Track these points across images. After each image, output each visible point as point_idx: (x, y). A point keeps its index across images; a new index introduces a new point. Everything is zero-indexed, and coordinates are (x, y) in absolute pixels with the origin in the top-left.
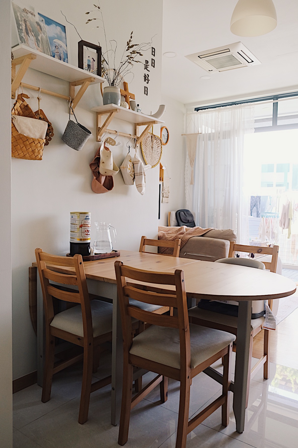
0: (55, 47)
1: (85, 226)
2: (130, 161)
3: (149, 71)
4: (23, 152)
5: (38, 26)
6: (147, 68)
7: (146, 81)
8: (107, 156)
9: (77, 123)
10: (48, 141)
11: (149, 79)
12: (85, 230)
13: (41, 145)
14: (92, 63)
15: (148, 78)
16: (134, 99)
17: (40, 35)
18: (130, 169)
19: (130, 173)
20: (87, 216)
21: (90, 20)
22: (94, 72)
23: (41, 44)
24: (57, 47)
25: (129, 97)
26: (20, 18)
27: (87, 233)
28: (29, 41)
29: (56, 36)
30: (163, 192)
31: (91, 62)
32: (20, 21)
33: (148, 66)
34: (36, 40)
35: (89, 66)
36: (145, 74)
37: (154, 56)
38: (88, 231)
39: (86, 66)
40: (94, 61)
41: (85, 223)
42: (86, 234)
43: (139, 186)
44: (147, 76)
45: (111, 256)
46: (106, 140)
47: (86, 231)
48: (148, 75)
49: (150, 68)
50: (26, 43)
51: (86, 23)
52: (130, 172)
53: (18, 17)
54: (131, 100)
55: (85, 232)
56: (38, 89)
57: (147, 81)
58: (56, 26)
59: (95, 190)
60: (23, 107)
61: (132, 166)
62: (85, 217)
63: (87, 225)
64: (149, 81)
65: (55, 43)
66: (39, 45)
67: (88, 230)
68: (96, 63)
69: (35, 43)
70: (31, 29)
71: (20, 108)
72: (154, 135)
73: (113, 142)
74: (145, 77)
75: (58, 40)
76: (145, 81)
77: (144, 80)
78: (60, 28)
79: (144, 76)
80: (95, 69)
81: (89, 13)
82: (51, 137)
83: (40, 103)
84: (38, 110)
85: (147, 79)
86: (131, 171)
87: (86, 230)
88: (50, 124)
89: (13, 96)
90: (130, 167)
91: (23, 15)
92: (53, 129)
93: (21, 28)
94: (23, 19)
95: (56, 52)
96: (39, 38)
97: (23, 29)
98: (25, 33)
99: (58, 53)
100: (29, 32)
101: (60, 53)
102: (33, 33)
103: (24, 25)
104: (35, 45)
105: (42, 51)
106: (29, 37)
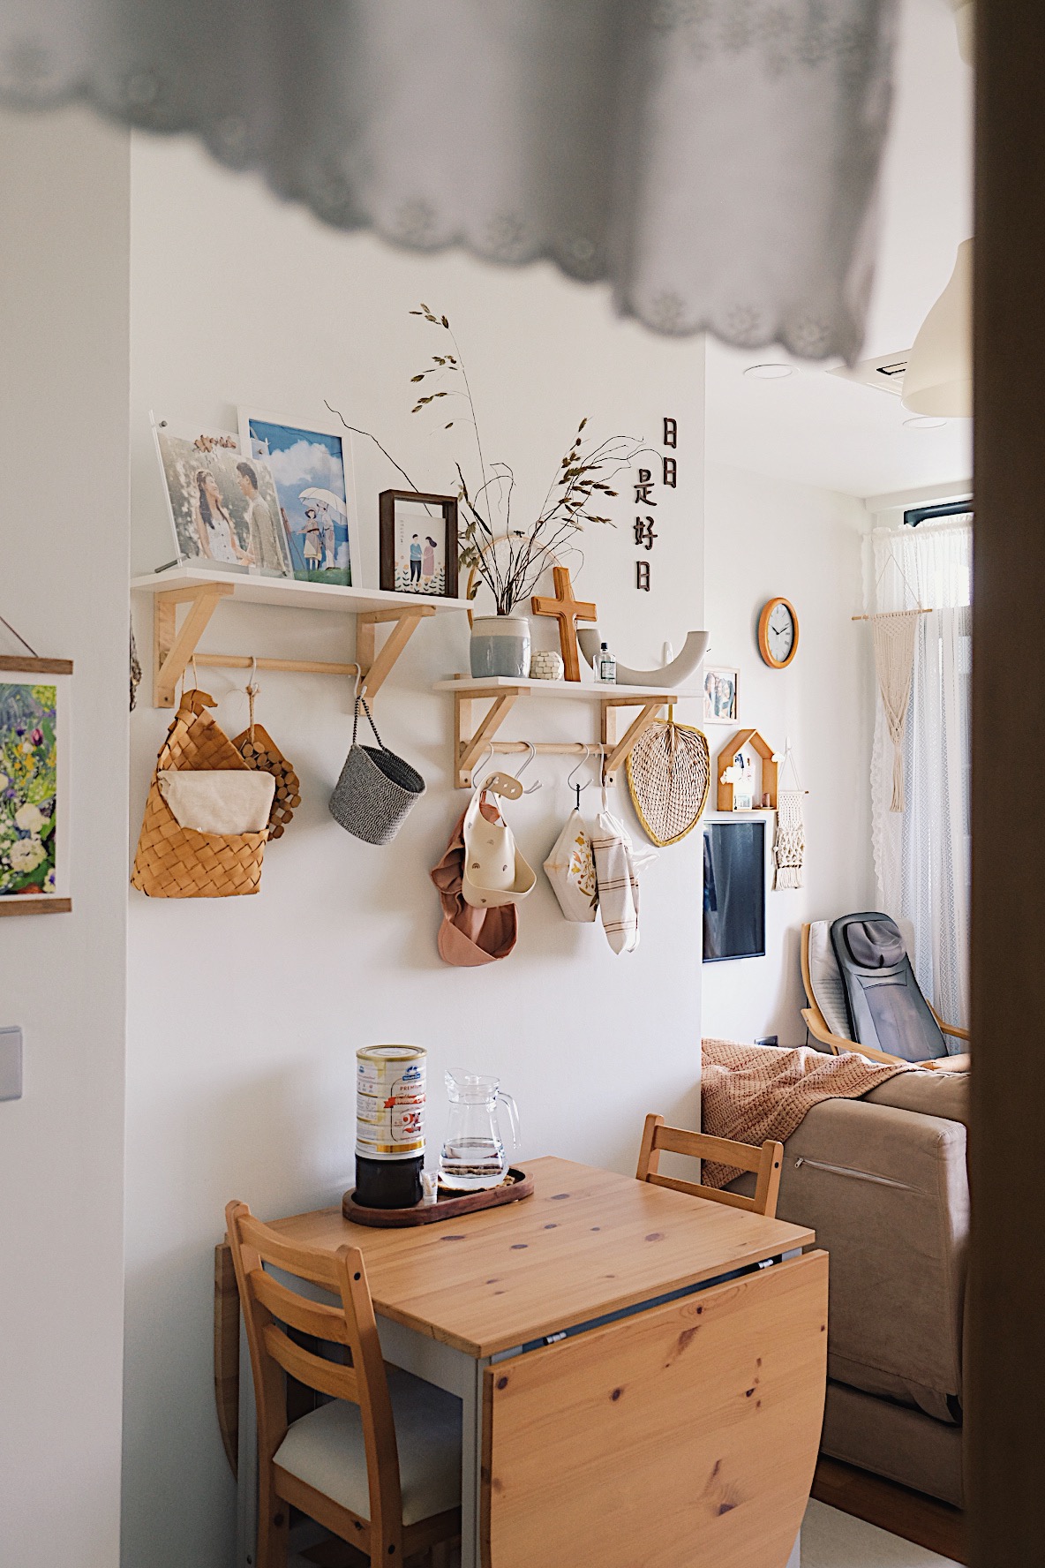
0: (307, 513)
1: (404, 1100)
2: (580, 841)
3: (655, 504)
4: (197, 881)
5: (243, 476)
6: (645, 496)
7: (641, 542)
8: (491, 842)
9: (381, 749)
10: (283, 825)
11: (654, 533)
12: (404, 1114)
13: (253, 849)
14: (426, 554)
15: (649, 529)
16: (594, 619)
17: (252, 505)
18: (579, 870)
19: (580, 883)
20: (411, 1068)
21: (424, 400)
22: (432, 582)
23: (254, 536)
24: (311, 514)
25: (574, 617)
26: (183, 479)
27: (410, 1127)
28: (211, 544)
29: (308, 478)
30: (776, 849)
31: (423, 549)
32: (182, 487)
33: (648, 489)
34: (235, 531)
35: (415, 566)
36: (638, 519)
37: (674, 445)
38: (414, 1119)
39: (405, 567)
40: (434, 545)
41: (405, 1093)
42: (407, 1130)
43: (614, 928)
44: (646, 523)
45: (497, 1202)
46: (489, 782)
47: (405, 1119)
48: (648, 518)
49: (658, 491)
50: (201, 553)
51: (414, 411)
52: (580, 879)
53: (177, 476)
54: (582, 625)
55: (404, 1123)
56: (246, 662)
57: (646, 541)
58: (311, 443)
59: (448, 957)
60: (196, 731)
61: (587, 857)
62: (404, 1073)
63: (410, 1097)
64: (654, 539)
65: (305, 503)
66: (247, 541)
67: (414, 1115)
68: (440, 554)
69: (232, 539)
70: (220, 498)
71: (187, 736)
72: (676, 727)
73: (511, 788)
74: (637, 530)
75: (315, 489)
76: (639, 542)
77: (636, 541)
78: (323, 447)
79: (634, 527)
80: (435, 573)
81: (422, 377)
82: (292, 810)
83: (255, 706)
84: (249, 729)
85: (645, 532)
86: (582, 877)
87: (407, 1114)
88: (287, 769)
89: (166, 699)
90: (580, 863)
91: (194, 463)
92: (296, 782)
93: (185, 509)
94: (193, 475)
95: (309, 532)
96: (248, 517)
97: (193, 509)
98: (201, 521)
99: (317, 532)
100: (214, 512)
101: (321, 530)
102: (225, 511)
103: (198, 494)
104: (233, 543)
105: (254, 558)
106: (213, 527)
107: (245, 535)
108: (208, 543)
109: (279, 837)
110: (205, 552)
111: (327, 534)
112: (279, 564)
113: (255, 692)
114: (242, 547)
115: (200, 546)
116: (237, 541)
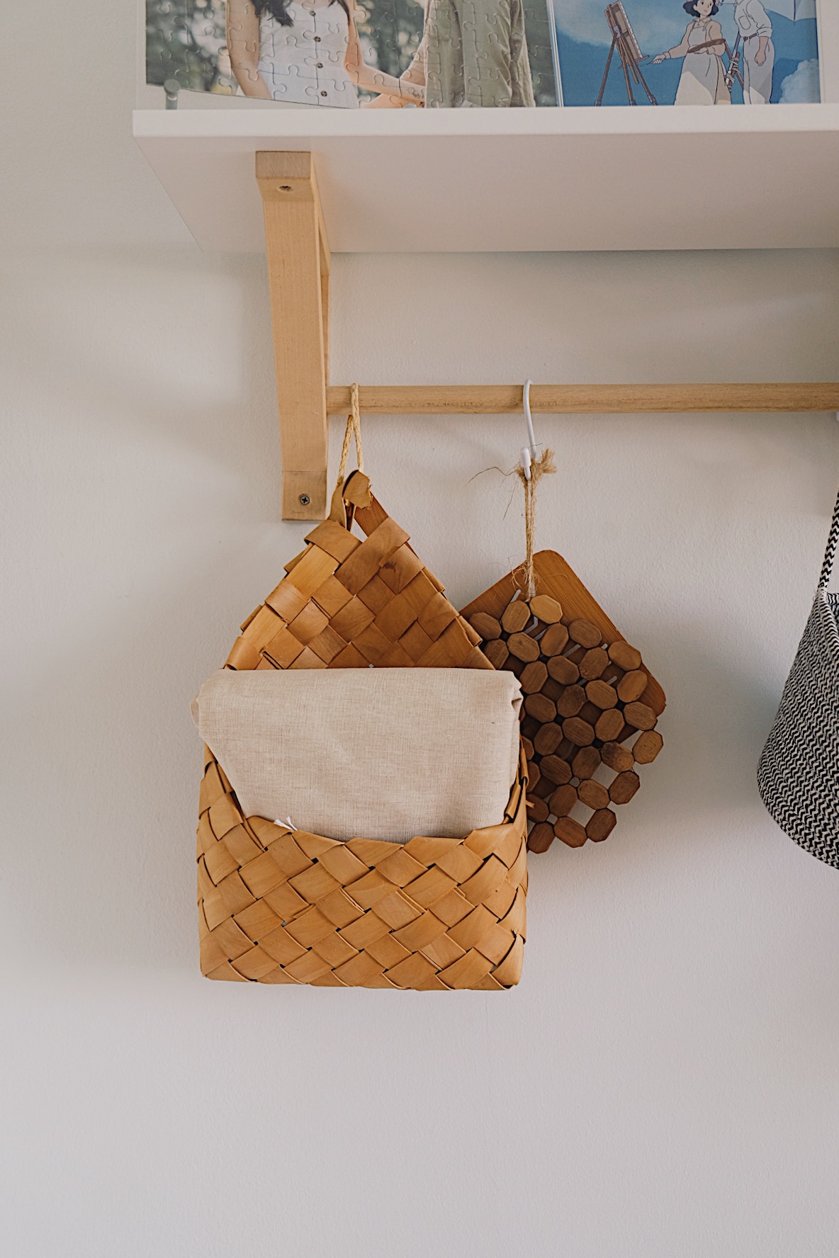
23: (437, 39)
28: (266, 65)
34: (369, 30)
50: (224, 83)
56: (506, 397)
66: (408, 51)
71: (337, 584)
82: (637, 768)
84: (526, 564)
88: (623, 662)
89: (304, 500)
92: (653, 697)
95: (695, 50)
98: (243, 8)
99: (720, 49)
101: (731, 43)
104: (353, 60)
105: (423, 90)
106: (285, 21)
107: (402, 38)
109: (604, 838)
110: (238, 81)
111: (750, 50)
113: (541, 466)
114: (384, 68)
115: (225, 66)
116: (369, 53)
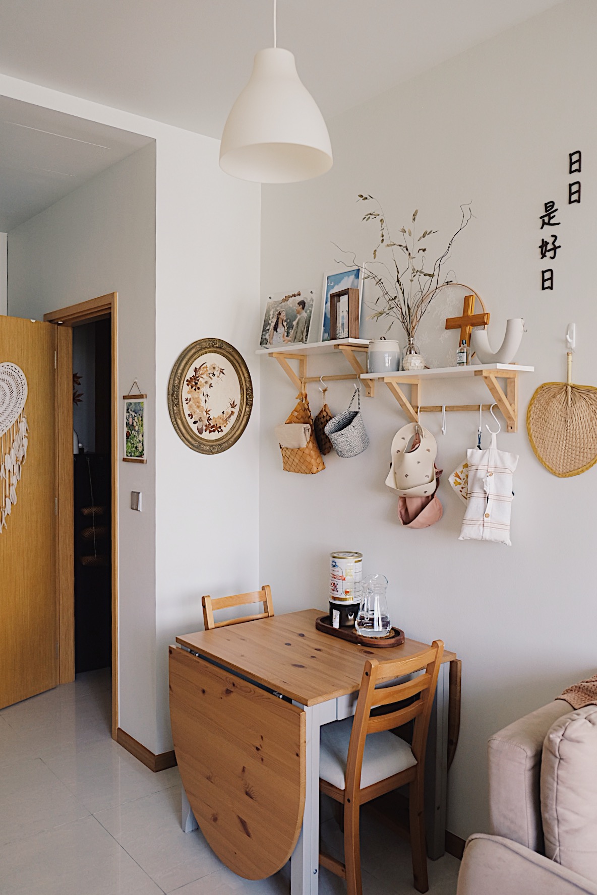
3: (559, 224)
5: (300, 306)
6: (549, 220)
7: (546, 256)
11: (556, 246)
12: (331, 581)
15: (554, 244)
16: (484, 323)
17: (299, 317)
18: (460, 484)
19: (461, 491)
20: (334, 562)
23: (294, 330)
26: (271, 317)
27: (333, 588)
33: (552, 215)
36: (544, 240)
37: (579, 171)
41: (332, 572)
44: (551, 240)
47: (331, 584)
48: (553, 236)
57: (550, 254)
58: (349, 277)
63: (333, 575)
64: (557, 250)
66: (291, 333)
69: (284, 334)
70: (285, 319)
76: (544, 256)
77: (541, 257)
78: (353, 277)
84: (323, 406)
85: (550, 247)
86: (462, 488)
90: (461, 479)
91: (278, 308)
93: (267, 328)
94: (277, 313)
96: (295, 323)
97: (271, 327)
98: (273, 330)
100: (280, 325)
102: (285, 324)
103: (276, 320)
104: (283, 337)
105: (291, 339)
106: (277, 332)
108: (272, 338)
110: (270, 343)
112: (302, 339)
113: (325, 391)
114: (287, 336)
115: (269, 341)
116: (286, 334)
